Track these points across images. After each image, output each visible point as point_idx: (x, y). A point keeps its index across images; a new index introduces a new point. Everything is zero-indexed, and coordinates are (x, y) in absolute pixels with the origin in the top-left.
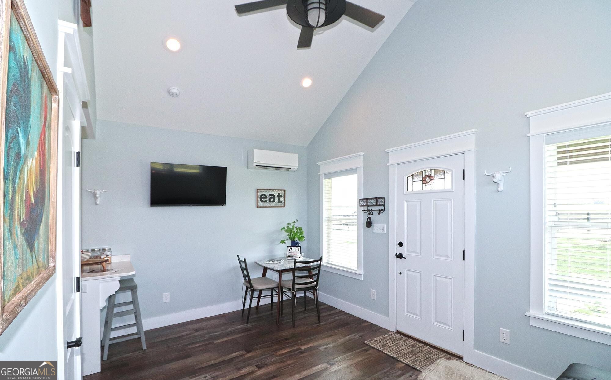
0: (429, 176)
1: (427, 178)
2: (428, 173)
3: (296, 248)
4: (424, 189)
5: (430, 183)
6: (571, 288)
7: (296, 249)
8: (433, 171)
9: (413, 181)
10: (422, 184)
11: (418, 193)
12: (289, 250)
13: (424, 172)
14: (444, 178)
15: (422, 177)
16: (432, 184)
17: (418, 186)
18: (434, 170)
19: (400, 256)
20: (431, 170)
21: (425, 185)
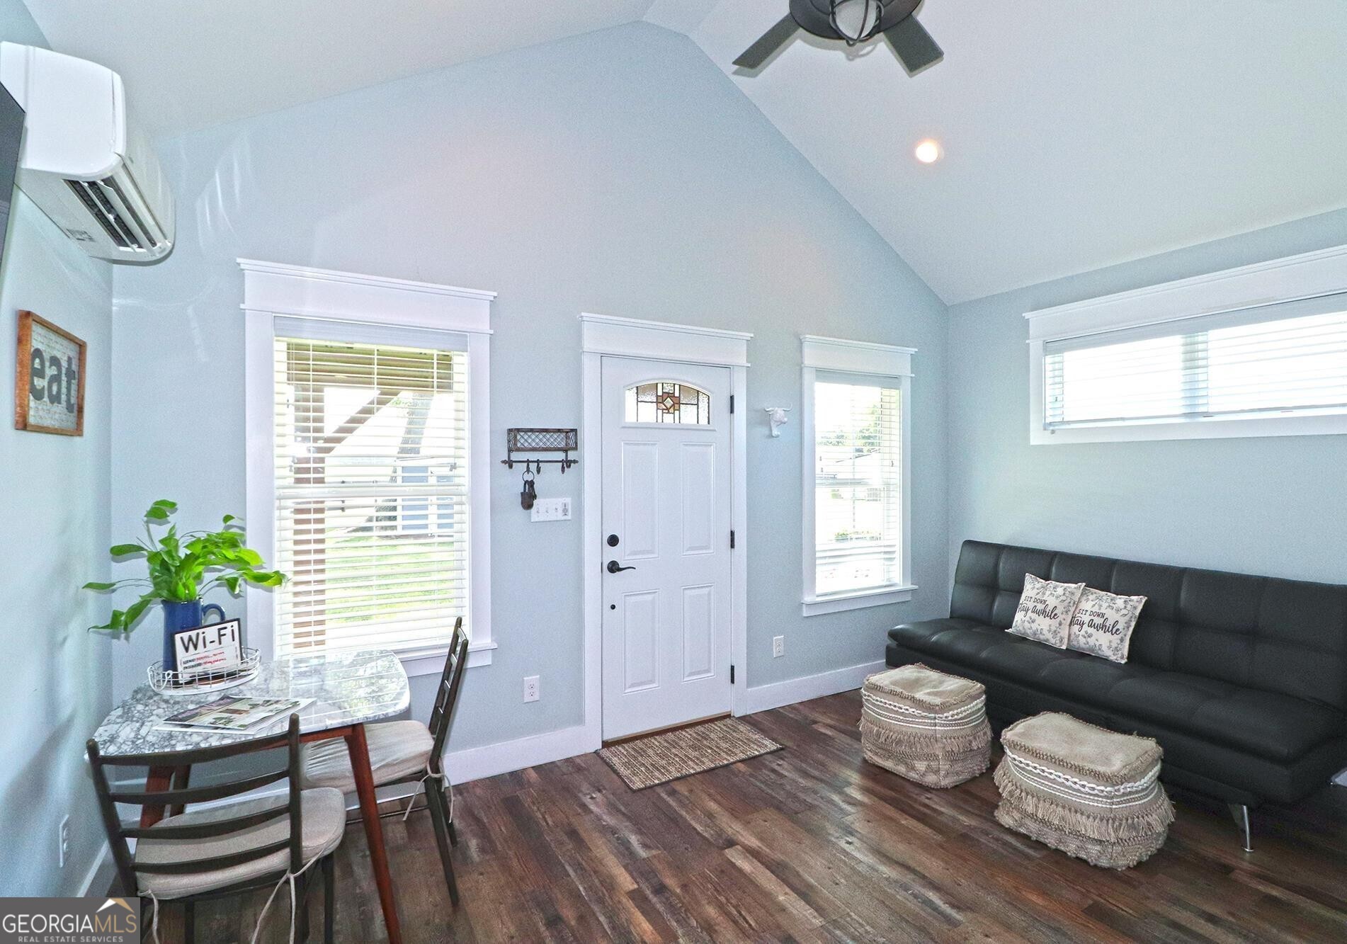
0: (671, 395)
1: (669, 401)
2: (668, 389)
3: (219, 630)
4: (660, 420)
5: (671, 410)
6: (830, 557)
7: (220, 636)
8: (677, 387)
9: (638, 401)
10: (658, 409)
11: (647, 427)
12: (187, 649)
13: (660, 386)
14: (697, 405)
15: (657, 396)
16: (677, 412)
17: (649, 413)
18: (680, 385)
19: (614, 567)
20: (674, 384)
21: (663, 413)
